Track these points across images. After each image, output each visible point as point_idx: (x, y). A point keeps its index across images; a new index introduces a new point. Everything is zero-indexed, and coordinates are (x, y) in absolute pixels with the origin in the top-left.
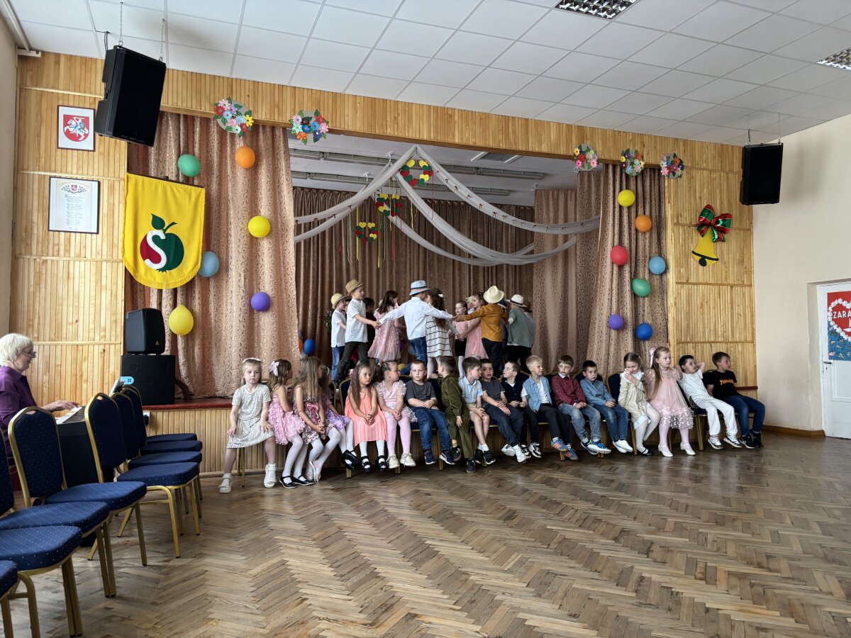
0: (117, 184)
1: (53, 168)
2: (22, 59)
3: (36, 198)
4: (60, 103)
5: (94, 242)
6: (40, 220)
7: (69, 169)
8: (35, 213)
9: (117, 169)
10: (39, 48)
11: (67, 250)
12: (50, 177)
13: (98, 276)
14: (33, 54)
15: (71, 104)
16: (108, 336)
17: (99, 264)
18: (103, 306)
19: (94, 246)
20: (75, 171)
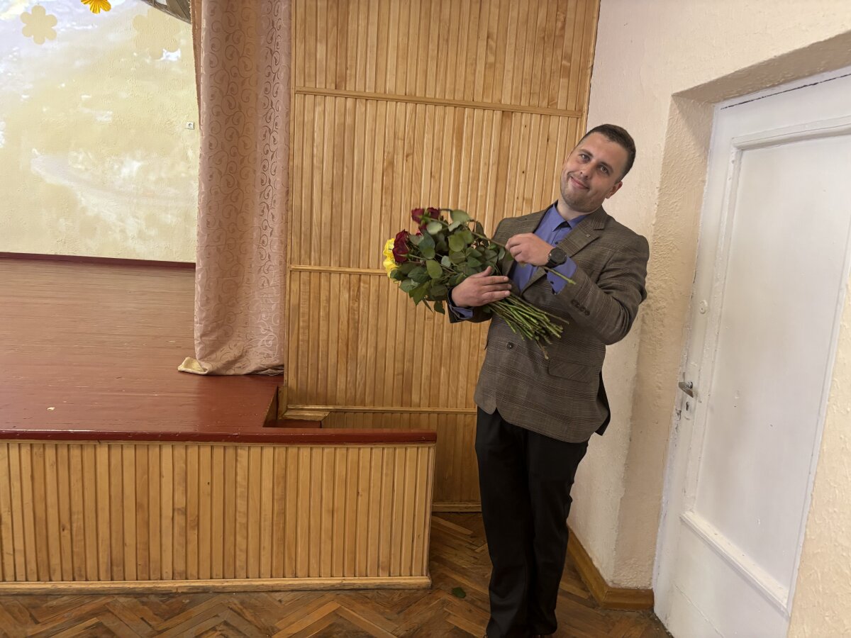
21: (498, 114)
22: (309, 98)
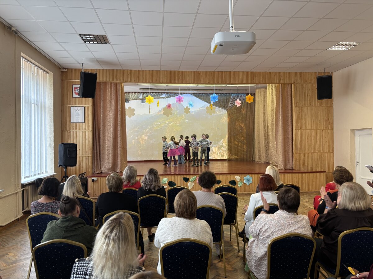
0: (89, 107)
1: (72, 104)
2: (62, 72)
3: (67, 113)
4: (73, 84)
5: (83, 125)
6: (69, 120)
7: (76, 104)
8: (67, 118)
9: (89, 102)
10: (66, 68)
11: (76, 128)
12: (71, 107)
13: (85, 136)
14: (65, 70)
15: (76, 84)
16: (88, 154)
17: (85, 132)
18: (86, 145)
19: (83, 127)
20: (78, 104)
21: (321, 131)
22: (297, 131)
